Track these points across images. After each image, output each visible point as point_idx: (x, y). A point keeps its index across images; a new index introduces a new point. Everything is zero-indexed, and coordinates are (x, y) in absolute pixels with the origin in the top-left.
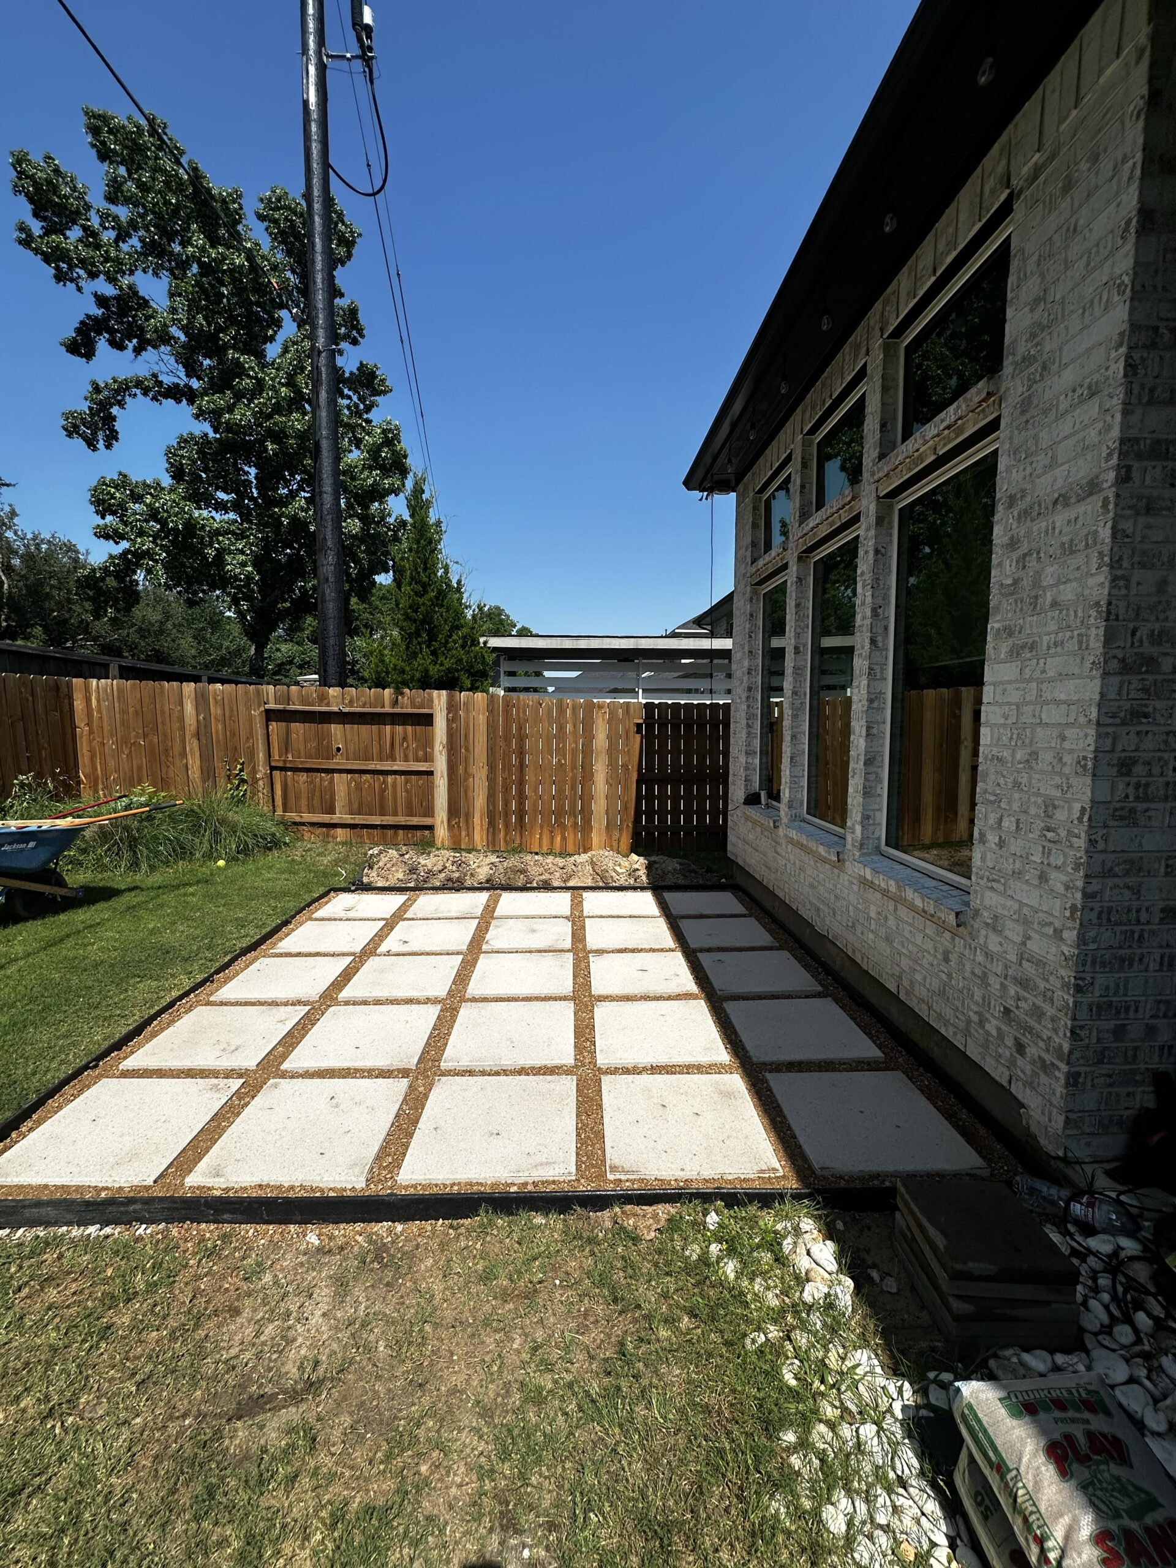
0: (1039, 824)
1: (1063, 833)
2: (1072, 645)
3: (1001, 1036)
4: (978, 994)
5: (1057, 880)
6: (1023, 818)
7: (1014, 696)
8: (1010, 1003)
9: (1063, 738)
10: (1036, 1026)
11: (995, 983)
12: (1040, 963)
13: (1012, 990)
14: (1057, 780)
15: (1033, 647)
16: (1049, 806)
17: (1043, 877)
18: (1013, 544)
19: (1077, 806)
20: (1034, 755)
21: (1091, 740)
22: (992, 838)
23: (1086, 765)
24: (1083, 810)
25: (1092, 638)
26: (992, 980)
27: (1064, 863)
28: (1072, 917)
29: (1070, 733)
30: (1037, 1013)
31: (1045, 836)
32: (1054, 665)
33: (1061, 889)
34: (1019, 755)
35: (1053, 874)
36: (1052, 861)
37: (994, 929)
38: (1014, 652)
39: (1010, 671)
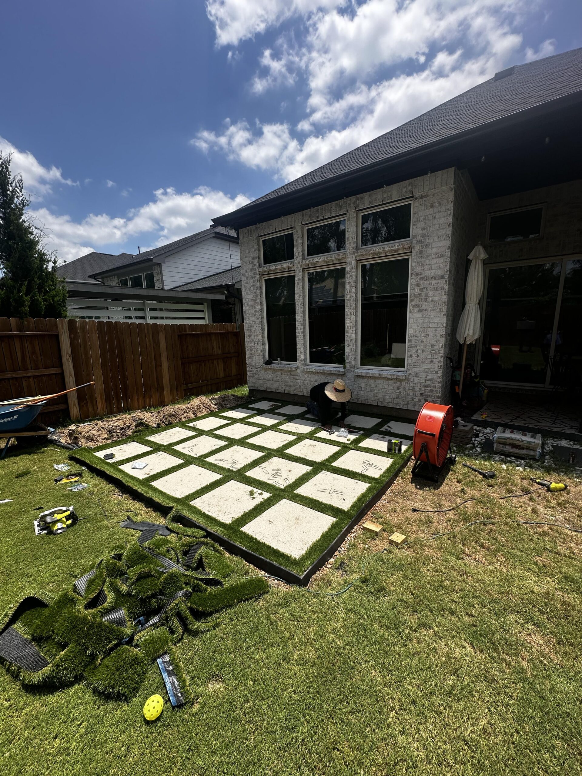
0: (430, 350)
1: (437, 351)
2: (438, 310)
4: (411, 394)
5: (436, 361)
6: (425, 349)
7: (421, 321)
8: (422, 392)
9: (436, 330)
12: (431, 380)
13: (423, 389)
14: (435, 340)
15: (426, 310)
16: (433, 346)
17: (432, 361)
19: (441, 345)
21: (444, 330)
22: (414, 356)
23: (443, 336)
24: (442, 345)
25: (443, 309)
26: (416, 388)
27: (438, 357)
28: (441, 368)
29: (438, 329)
30: (431, 391)
31: (432, 352)
32: (433, 315)
33: (437, 363)
34: (423, 335)
35: (435, 360)
36: (434, 357)
37: (416, 377)
38: (420, 311)
39: (419, 315)
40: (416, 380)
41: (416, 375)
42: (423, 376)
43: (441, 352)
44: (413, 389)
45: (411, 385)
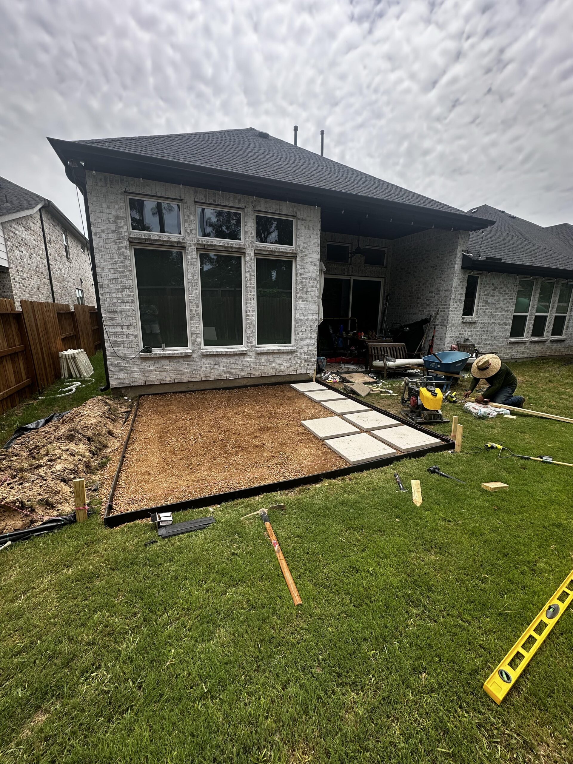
0: (310, 329)
1: (314, 330)
2: (314, 301)
3: (304, 365)
4: (299, 362)
5: (313, 337)
8: (306, 359)
10: (311, 360)
11: (302, 358)
12: (311, 351)
13: (306, 357)
15: (307, 301)
16: (311, 326)
17: (311, 337)
20: (308, 318)
21: (318, 315)
22: (300, 334)
23: (317, 319)
24: (317, 326)
27: (314, 334)
28: (316, 341)
29: (314, 314)
30: (311, 358)
31: (311, 331)
32: (311, 303)
34: (305, 318)
38: (303, 301)
39: (302, 304)
40: (302, 351)
41: (302, 348)
42: (306, 347)
44: (300, 359)
45: (299, 355)
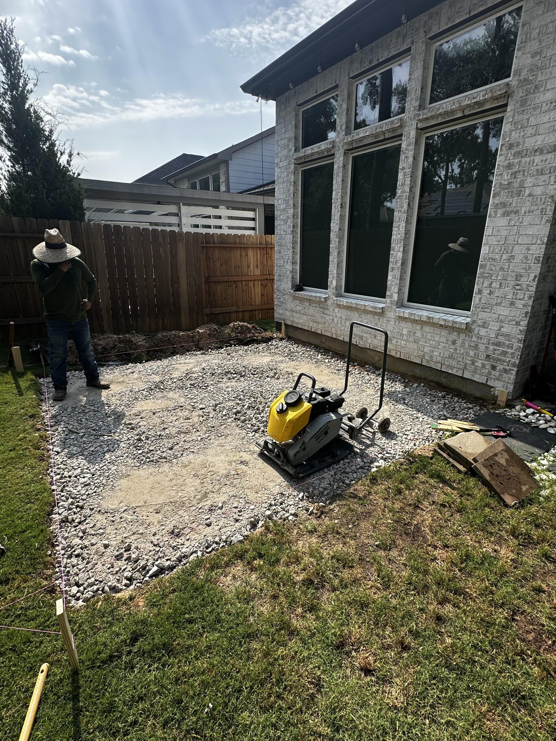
0: (513, 283)
1: (524, 286)
2: (538, 213)
3: (483, 366)
4: (472, 353)
5: (519, 304)
6: (504, 282)
7: (505, 233)
8: (490, 353)
9: (529, 250)
10: (504, 358)
11: (482, 347)
12: (507, 336)
13: (491, 347)
14: (524, 266)
15: (516, 213)
16: (518, 277)
17: (512, 304)
18: (509, 166)
19: (532, 276)
20: (513, 257)
21: (543, 250)
22: (486, 292)
23: (539, 260)
24: (535, 276)
25: (548, 210)
26: (480, 346)
27: (524, 298)
28: (526, 316)
29: (533, 247)
30: (505, 353)
31: (515, 288)
32: (527, 220)
33: (521, 307)
34: (504, 257)
35: (518, 302)
36: (518, 297)
37: (483, 327)
38: (506, 214)
39: (502, 222)
40: (483, 332)
41: (484, 325)
42: (494, 326)
43: (531, 289)
44: (476, 347)
45: (474, 339)
